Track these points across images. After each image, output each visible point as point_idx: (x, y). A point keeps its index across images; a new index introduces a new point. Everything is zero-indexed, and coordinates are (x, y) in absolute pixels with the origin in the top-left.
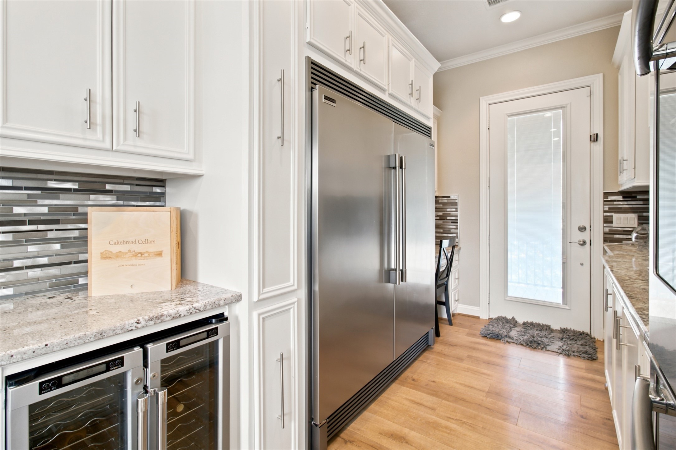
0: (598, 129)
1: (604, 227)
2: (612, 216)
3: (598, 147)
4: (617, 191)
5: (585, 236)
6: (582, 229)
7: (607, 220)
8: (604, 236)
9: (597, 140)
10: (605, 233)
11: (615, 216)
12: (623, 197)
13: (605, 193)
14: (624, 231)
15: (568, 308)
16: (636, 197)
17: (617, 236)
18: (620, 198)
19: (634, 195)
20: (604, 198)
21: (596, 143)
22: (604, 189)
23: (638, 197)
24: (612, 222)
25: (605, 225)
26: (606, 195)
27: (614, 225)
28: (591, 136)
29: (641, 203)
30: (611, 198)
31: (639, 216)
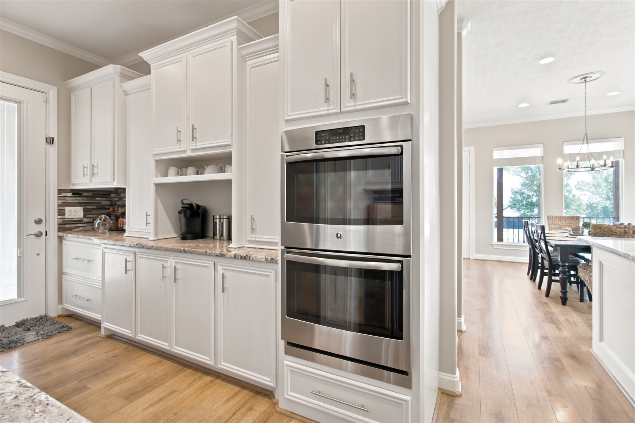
0: (53, 133)
1: (58, 219)
2: (65, 209)
3: (53, 150)
4: (68, 189)
5: (41, 228)
6: (38, 222)
7: (61, 213)
8: (58, 226)
9: (53, 143)
10: (59, 224)
11: (67, 209)
12: (73, 194)
13: (58, 190)
14: (74, 221)
15: (25, 300)
16: (81, 194)
17: (67, 226)
18: (70, 194)
19: (80, 193)
20: (58, 194)
21: (51, 146)
22: (58, 187)
23: (84, 194)
24: (64, 214)
25: (59, 217)
26: (60, 191)
27: (66, 216)
28: (46, 138)
29: (85, 199)
30: (63, 194)
31: (84, 209)
